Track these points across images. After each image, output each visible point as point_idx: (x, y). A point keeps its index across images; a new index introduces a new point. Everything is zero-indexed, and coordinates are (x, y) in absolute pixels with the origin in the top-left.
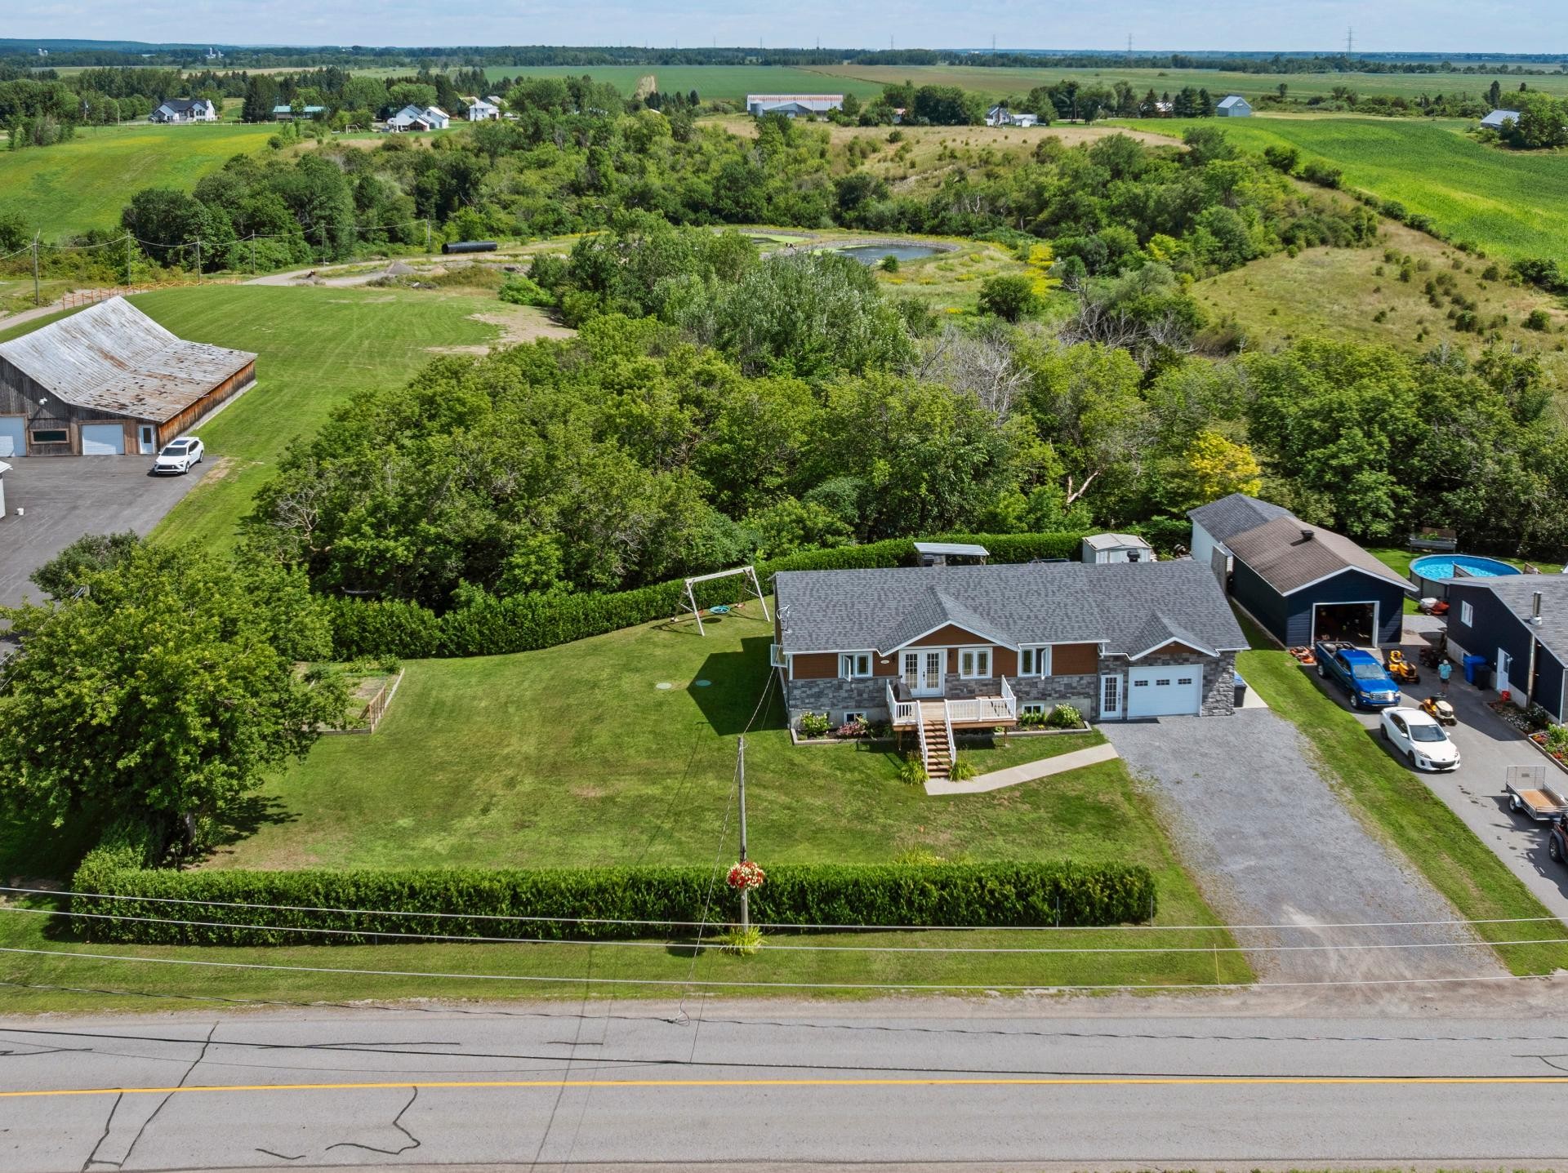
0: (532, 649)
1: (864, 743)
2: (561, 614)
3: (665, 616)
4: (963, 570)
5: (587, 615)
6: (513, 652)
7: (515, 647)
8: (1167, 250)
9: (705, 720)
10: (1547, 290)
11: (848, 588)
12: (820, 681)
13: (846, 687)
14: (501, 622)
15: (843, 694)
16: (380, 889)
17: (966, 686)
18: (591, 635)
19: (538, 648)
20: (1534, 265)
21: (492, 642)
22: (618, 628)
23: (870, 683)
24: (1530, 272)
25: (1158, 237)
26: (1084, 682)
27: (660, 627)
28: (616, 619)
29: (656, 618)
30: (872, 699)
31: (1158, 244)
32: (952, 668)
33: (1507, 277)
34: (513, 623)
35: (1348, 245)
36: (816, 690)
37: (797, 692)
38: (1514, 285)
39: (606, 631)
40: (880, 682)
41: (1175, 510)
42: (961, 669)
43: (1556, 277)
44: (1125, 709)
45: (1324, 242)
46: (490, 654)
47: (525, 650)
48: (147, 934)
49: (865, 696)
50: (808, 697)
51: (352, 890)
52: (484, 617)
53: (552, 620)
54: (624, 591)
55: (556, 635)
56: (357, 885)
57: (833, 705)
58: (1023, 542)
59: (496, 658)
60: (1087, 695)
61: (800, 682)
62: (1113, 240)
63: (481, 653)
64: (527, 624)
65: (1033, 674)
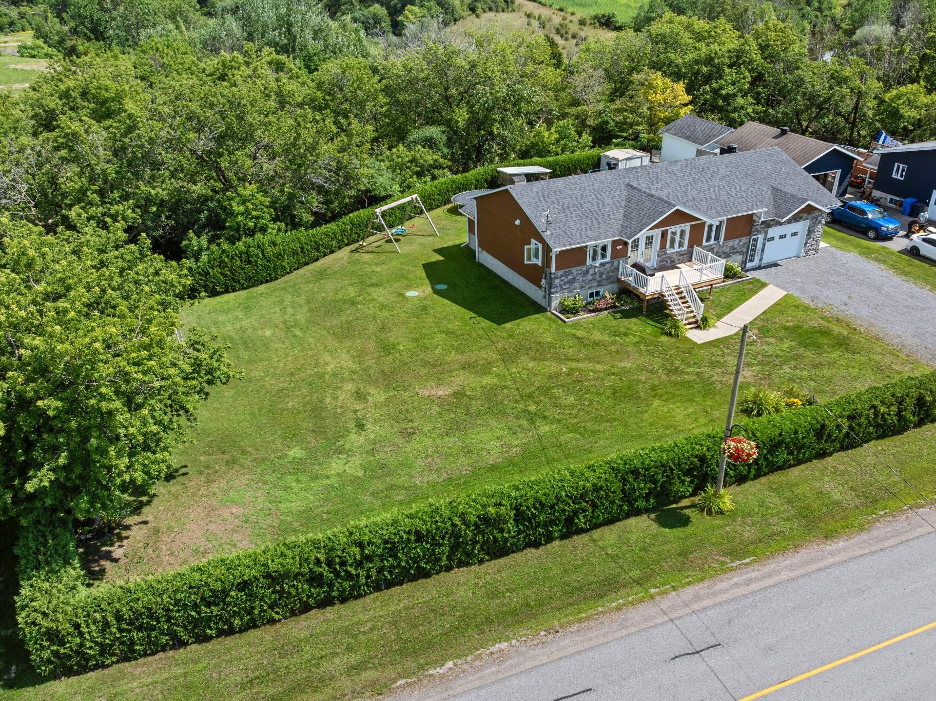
0: (267, 282)
1: (616, 312)
2: (284, 250)
3: (354, 241)
4: (537, 185)
5: (302, 248)
6: (253, 286)
7: (253, 282)
8: (415, 14)
9: (473, 315)
10: (613, 30)
11: (569, 192)
12: (574, 270)
13: (591, 271)
14: (239, 263)
15: (589, 277)
16: (386, 542)
17: (670, 258)
18: (307, 264)
19: (272, 280)
20: (603, 16)
21: (235, 282)
22: (325, 255)
23: (608, 266)
24: (602, 20)
25: (409, 7)
26: (741, 243)
27: (356, 250)
28: (322, 249)
29: (347, 245)
30: (609, 278)
31: (410, 11)
32: (663, 246)
33: (591, 24)
34: (250, 262)
35: (503, 11)
36: (571, 277)
37: (557, 281)
38: (595, 27)
39: (317, 260)
40: (615, 263)
41: (625, 134)
42: (668, 246)
43: (617, 22)
44: (761, 260)
45: (490, 9)
46: (234, 290)
47: (261, 283)
48: (134, 651)
49: (604, 276)
50: (565, 283)
51: (357, 551)
52: (223, 261)
53: (279, 256)
54: (320, 225)
55: (283, 268)
56: (361, 545)
57: (582, 287)
58: (565, 161)
59: (242, 294)
60: (741, 253)
61: (560, 273)
62: (375, 14)
63: (227, 291)
64: (260, 262)
65: (712, 242)
